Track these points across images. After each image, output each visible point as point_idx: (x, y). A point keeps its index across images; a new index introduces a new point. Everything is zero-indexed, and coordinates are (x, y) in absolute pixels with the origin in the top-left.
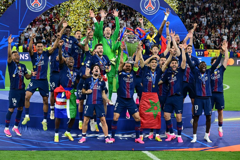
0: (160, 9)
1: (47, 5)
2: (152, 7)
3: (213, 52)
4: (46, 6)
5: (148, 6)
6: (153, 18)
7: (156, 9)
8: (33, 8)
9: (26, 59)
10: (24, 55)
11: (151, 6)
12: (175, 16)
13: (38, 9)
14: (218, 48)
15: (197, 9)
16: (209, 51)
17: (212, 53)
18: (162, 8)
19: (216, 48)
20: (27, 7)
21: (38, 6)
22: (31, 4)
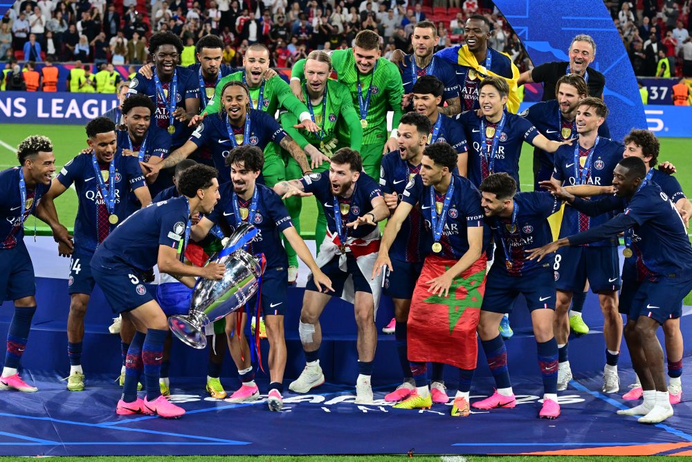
9: (16, 114)
10: (9, 100)
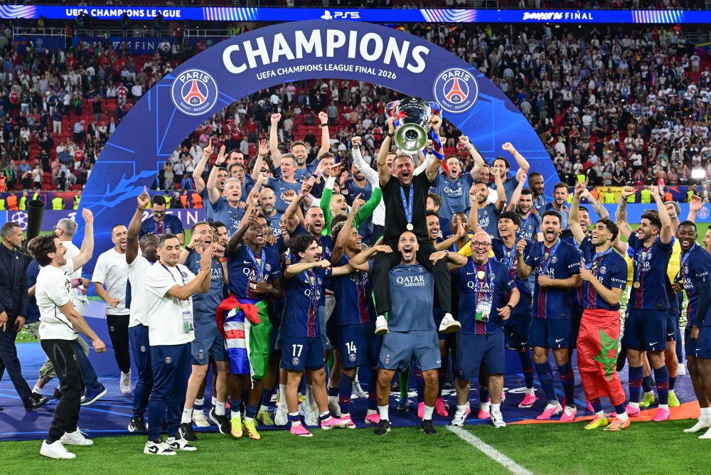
0: (479, 98)
1: (221, 100)
2: (462, 95)
3: (609, 191)
4: (218, 101)
5: (453, 93)
6: (464, 119)
7: (471, 98)
8: (187, 108)
11: (460, 93)
12: (513, 113)
13: (200, 109)
14: (619, 182)
15: (568, 95)
16: (601, 191)
17: (607, 195)
18: (484, 96)
19: (616, 182)
20: (174, 106)
21: (199, 102)
22: (184, 99)
